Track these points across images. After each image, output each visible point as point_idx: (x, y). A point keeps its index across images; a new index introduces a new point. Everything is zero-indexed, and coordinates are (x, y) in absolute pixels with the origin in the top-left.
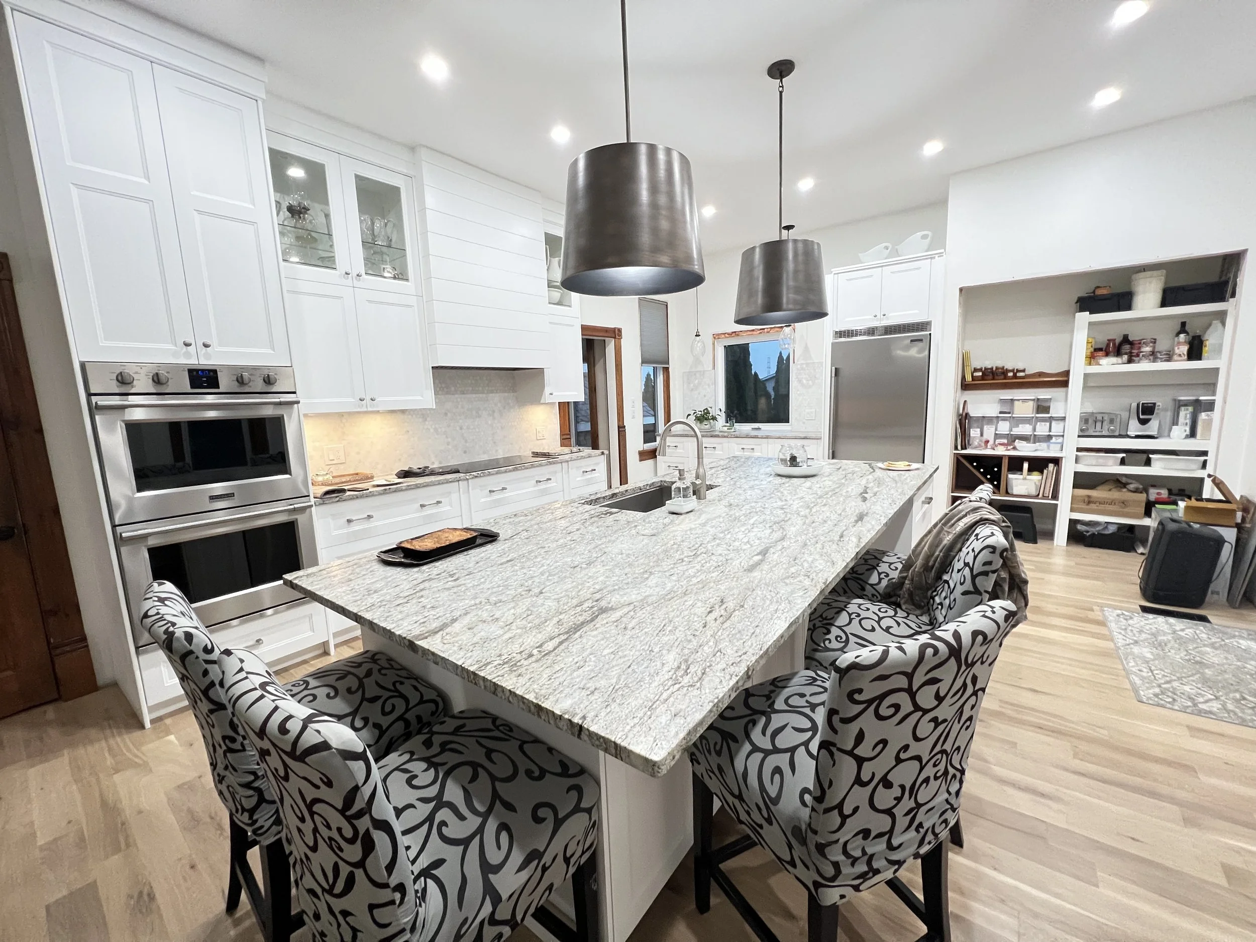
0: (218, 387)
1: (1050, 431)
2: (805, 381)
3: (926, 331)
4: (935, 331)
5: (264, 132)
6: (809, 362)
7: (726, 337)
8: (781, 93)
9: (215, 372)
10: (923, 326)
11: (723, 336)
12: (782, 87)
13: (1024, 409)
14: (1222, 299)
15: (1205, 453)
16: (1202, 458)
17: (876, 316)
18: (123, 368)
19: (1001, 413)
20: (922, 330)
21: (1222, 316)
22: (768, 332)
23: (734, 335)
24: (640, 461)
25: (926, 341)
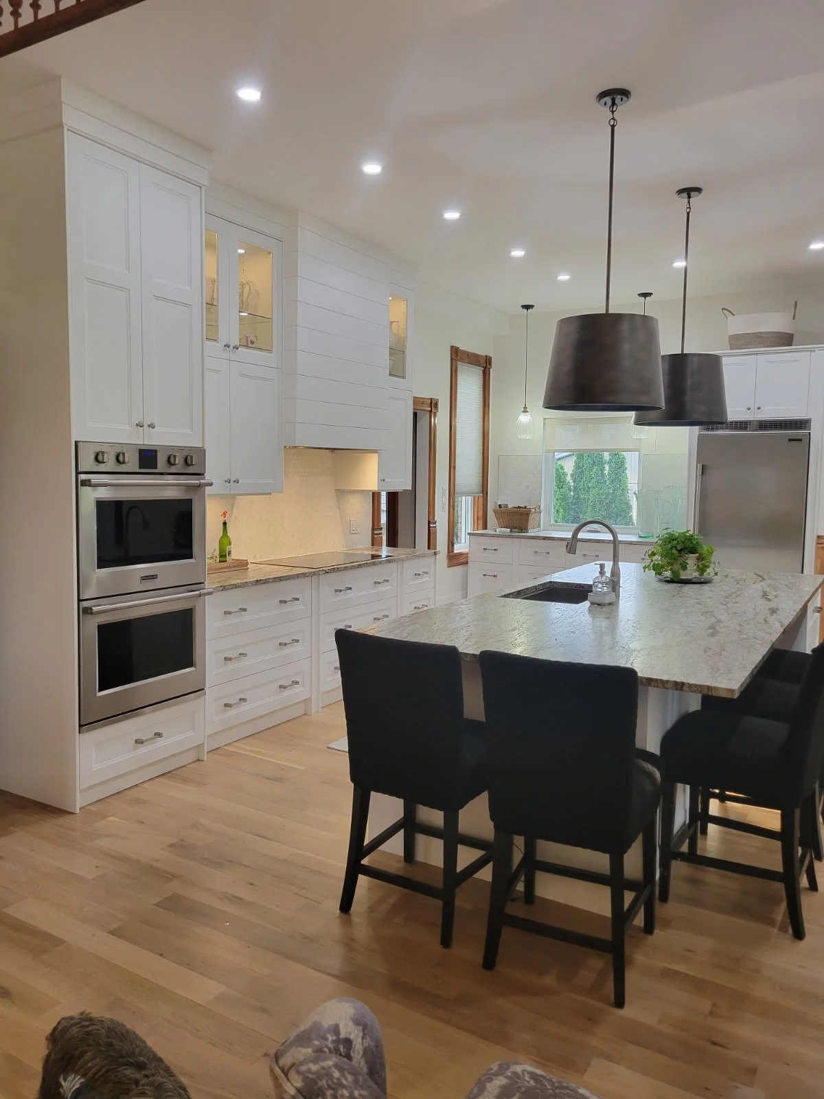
0: (156, 468)
3: (805, 429)
4: (815, 430)
5: (204, 213)
8: (688, 214)
9: (155, 451)
10: (802, 424)
12: (690, 208)
17: (749, 409)
18: (101, 447)
20: (801, 428)
24: (449, 567)
25: (805, 441)
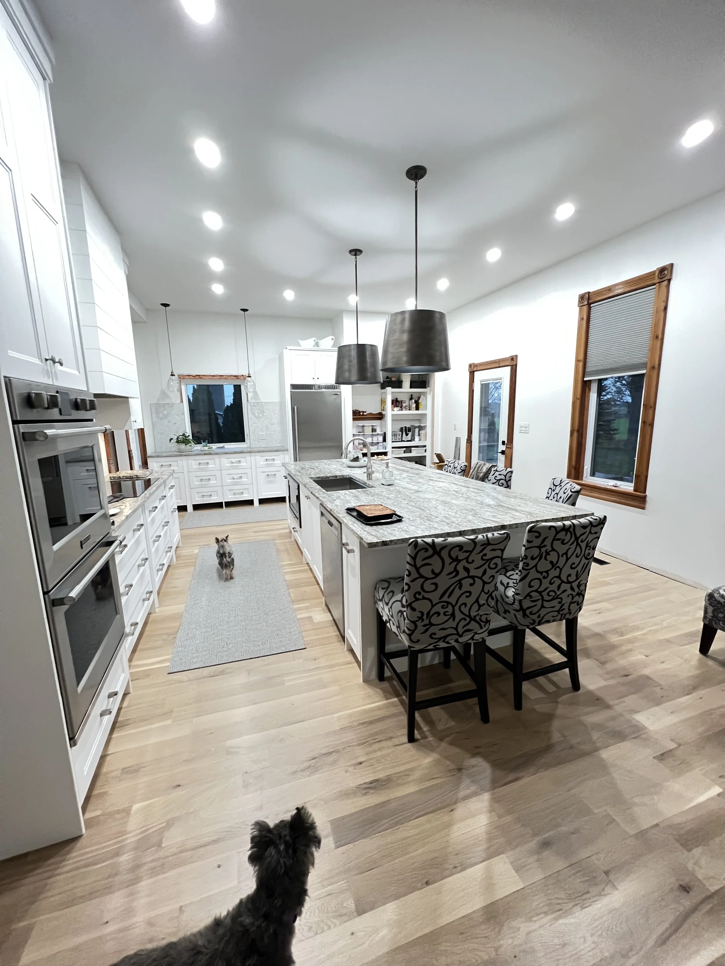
1: (378, 440)
2: (257, 414)
3: (339, 389)
6: (258, 401)
7: (191, 378)
10: (337, 387)
11: (188, 377)
13: (368, 431)
14: (425, 387)
15: (425, 446)
16: (425, 448)
19: (359, 432)
20: (337, 389)
21: (424, 394)
22: (226, 378)
23: (197, 377)
25: (340, 395)
